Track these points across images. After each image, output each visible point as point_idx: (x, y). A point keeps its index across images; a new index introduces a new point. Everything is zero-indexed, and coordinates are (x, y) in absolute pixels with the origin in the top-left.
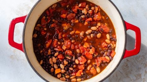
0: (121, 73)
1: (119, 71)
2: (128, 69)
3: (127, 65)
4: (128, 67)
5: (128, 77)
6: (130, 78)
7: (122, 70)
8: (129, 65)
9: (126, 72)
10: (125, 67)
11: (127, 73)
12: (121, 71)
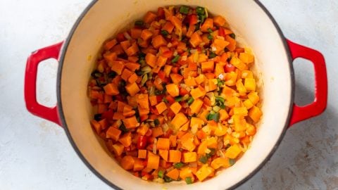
0: (292, 172)
1: (289, 169)
2: (309, 165)
3: (307, 156)
4: (309, 160)
5: (308, 182)
6: (313, 186)
7: (295, 167)
8: (312, 156)
9: (304, 172)
10: (301, 160)
11: (306, 174)
12: (292, 169)
